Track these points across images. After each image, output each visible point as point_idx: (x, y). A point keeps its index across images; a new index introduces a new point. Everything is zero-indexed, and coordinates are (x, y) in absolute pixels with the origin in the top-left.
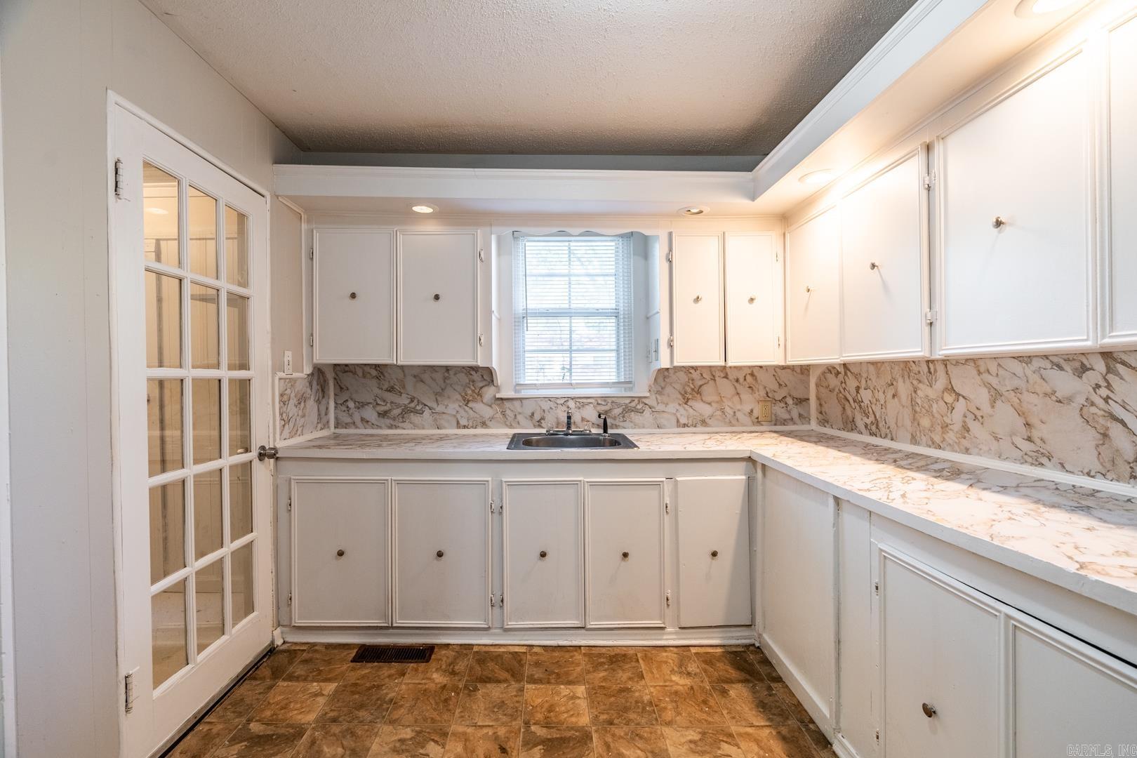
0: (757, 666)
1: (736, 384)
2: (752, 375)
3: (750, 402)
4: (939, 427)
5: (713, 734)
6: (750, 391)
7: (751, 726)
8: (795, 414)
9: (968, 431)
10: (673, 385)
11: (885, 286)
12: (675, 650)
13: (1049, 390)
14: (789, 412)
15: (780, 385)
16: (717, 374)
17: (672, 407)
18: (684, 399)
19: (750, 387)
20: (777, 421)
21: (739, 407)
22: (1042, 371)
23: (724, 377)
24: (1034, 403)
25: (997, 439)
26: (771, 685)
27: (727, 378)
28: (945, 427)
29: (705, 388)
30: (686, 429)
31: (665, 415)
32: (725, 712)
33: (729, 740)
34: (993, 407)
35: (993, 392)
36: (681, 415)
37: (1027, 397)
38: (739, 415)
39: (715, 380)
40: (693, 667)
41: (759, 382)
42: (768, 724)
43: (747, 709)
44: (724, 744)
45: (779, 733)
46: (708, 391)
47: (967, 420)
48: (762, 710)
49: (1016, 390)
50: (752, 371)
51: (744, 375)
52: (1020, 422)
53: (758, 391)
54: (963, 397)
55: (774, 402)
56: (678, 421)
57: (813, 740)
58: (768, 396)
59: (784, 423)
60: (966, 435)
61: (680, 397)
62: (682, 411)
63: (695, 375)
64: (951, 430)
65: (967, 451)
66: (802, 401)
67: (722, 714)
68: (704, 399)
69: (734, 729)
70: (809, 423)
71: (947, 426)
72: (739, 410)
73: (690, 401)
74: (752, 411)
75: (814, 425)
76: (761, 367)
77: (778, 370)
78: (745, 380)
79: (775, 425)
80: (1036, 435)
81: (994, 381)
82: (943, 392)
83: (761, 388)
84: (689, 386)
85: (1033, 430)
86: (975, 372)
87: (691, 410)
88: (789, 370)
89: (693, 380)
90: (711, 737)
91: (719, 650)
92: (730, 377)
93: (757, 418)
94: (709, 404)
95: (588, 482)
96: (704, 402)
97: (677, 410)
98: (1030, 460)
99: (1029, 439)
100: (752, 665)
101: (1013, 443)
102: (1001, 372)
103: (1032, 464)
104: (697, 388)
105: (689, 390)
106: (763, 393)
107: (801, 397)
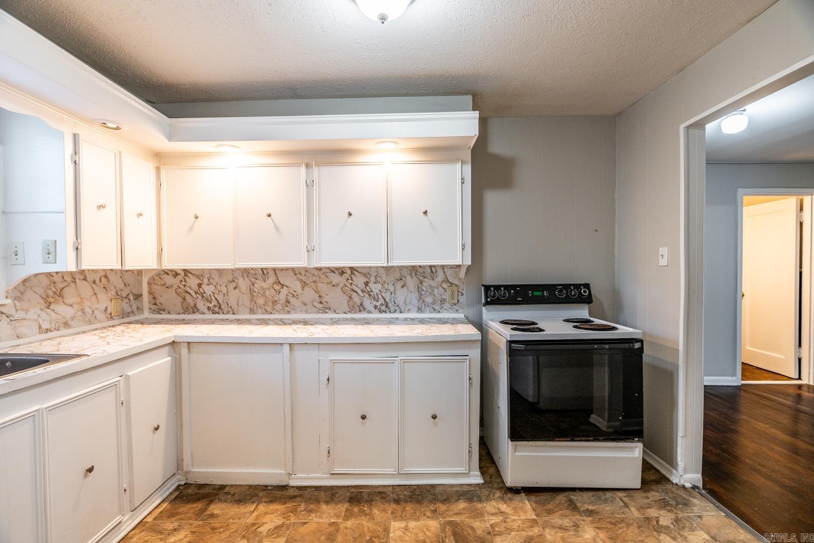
0: (200, 491)
1: (93, 285)
2: (106, 276)
3: (104, 301)
4: (271, 303)
5: (247, 532)
6: (104, 290)
7: (253, 512)
8: (135, 308)
9: (289, 303)
10: (34, 289)
11: (277, 228)
12: (135, 531)
13: (329, 281)
14: (131, 306)
15: (125, 285)
16: (77, 276)
17: (33, 314)
18: (46, 303)
19: (104, 288)
20: (124, 315)
21: (96, 306)
22: (326, 274)
23: (82, 280)
24: (322, 287)
25: (305, 304)
26: (225, 491)
27: (86, 280)
28: (275, 302)
29: (66, 290)
30: (50, 335)
31: (25, 323)
32: (231, 521)
33: (258, 526)
34: (303, 290)
35: (303, 283)
36: (43, 320)
37: (319, 285)
38: (97, 313)
39: (75, 282)
40: (169, 525)
41: (111, 282)
42: (256, 504)
43: (237, 509)
44: (259, 529)
45: (265, 502)
46: (70, 294)
47: (288, 297)
48: (243, 503)
49: (314, 282)
50: (106, 274)
51: (99, 277)
52: (317, 295)
53: (111, 291)
54: (286, 286)
55: (122, 299)
56: (40, 327)
57: (279, 491)
58: (117, 295)
59: (128, 315)
60: (288, 305)
61: (41, 301)
62: (43, 315)
63: (57, 278)
64: (278, 303)
65: (289, 312)
66: (138, 297)
67: (233, 523)
68: (65, 301)
69: (250, 520)
70: (143, 313)
71: (276, 301)
72: (97, 309)
73: (51, 305)
74: (106, 308)
75: (146, 314)
76: (112, 270)
77: (124, 273)
78: (100, 281)
79: (123, 318)
80: (324, 300)
81: (303, 278)
82: (273, 284)
83: (112, 288)
84: (51, 289)
85: (322, 299)
86: (293, 274)
87: (53, 314)
88: (130, 272)
89: (54, 283)
90: (249, 534)
91: (165, 505)
92: (89, 279)
93: (111, 314)
94: (71, 306)
95: (46, 408)
96: (66, 304)
97: (39, 315)
98: (321, 311)
99: (321, 303)
100: (196, 494)
101: (313, 305)
102: (307, 274)
103: (322, 313)
104: (59, 291)
105: (51, 293)
106: (114, 292)
107: (138, 294)
